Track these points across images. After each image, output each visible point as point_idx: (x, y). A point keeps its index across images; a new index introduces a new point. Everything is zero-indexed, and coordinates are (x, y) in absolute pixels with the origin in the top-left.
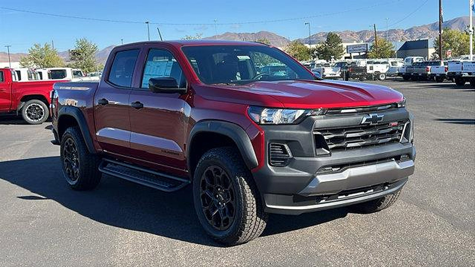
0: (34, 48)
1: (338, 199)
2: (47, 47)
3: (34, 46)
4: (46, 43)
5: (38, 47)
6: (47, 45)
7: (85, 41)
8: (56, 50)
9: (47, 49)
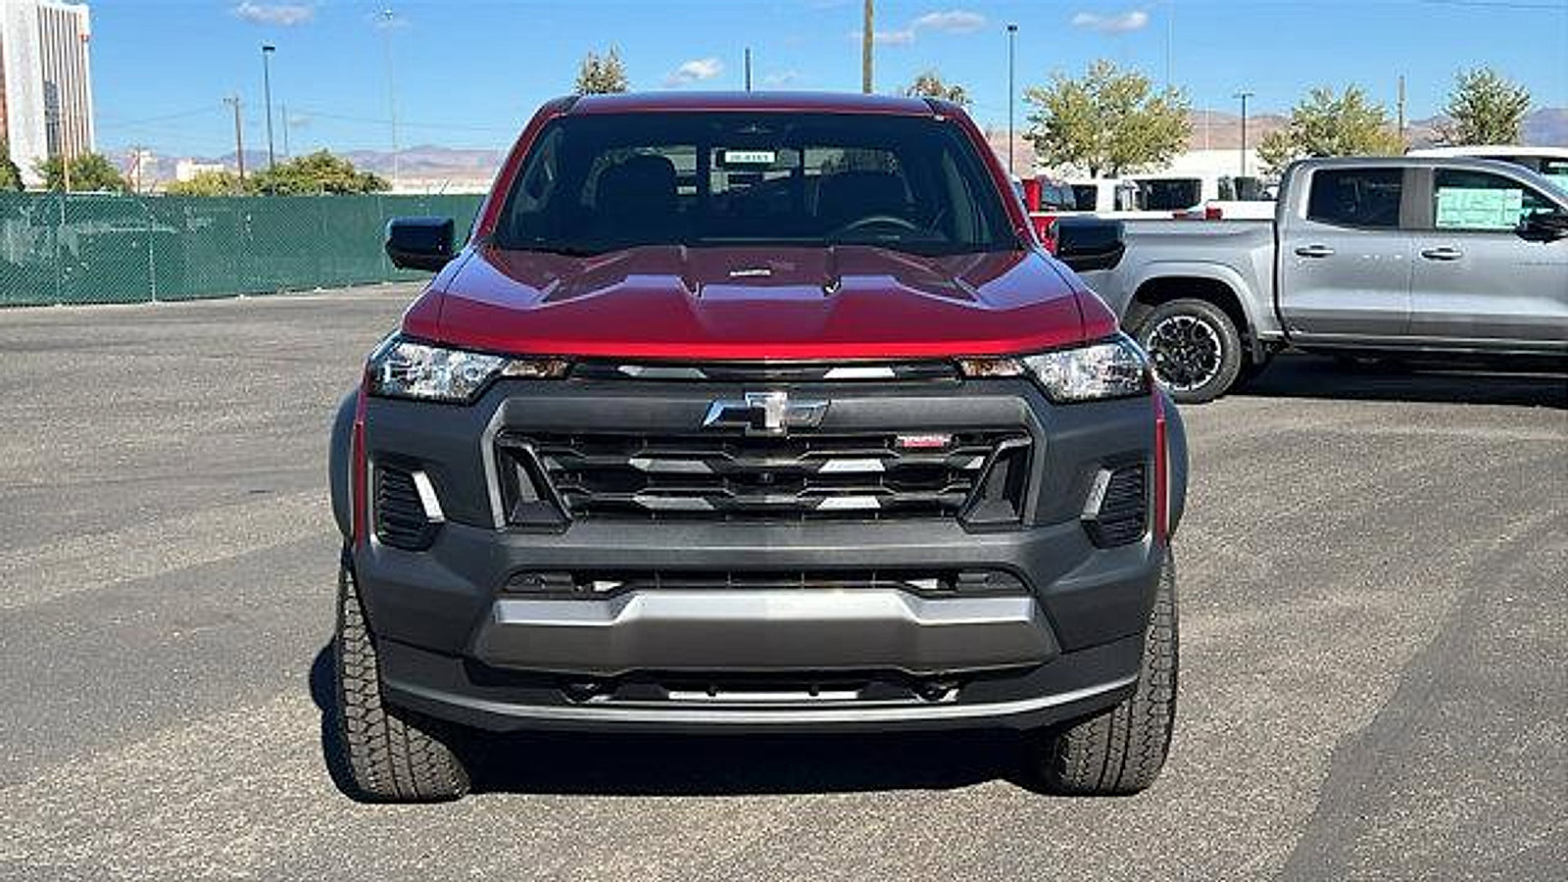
0: (1311, 101)
1: (668, 699)
2: (1352, 100)
3: (1312, 96)
4: (1353, 85)
5: (1324, 98)
6: (1353, 90)
7: (1488, 76)
8: (1383, 110)
9: (1352, 106)
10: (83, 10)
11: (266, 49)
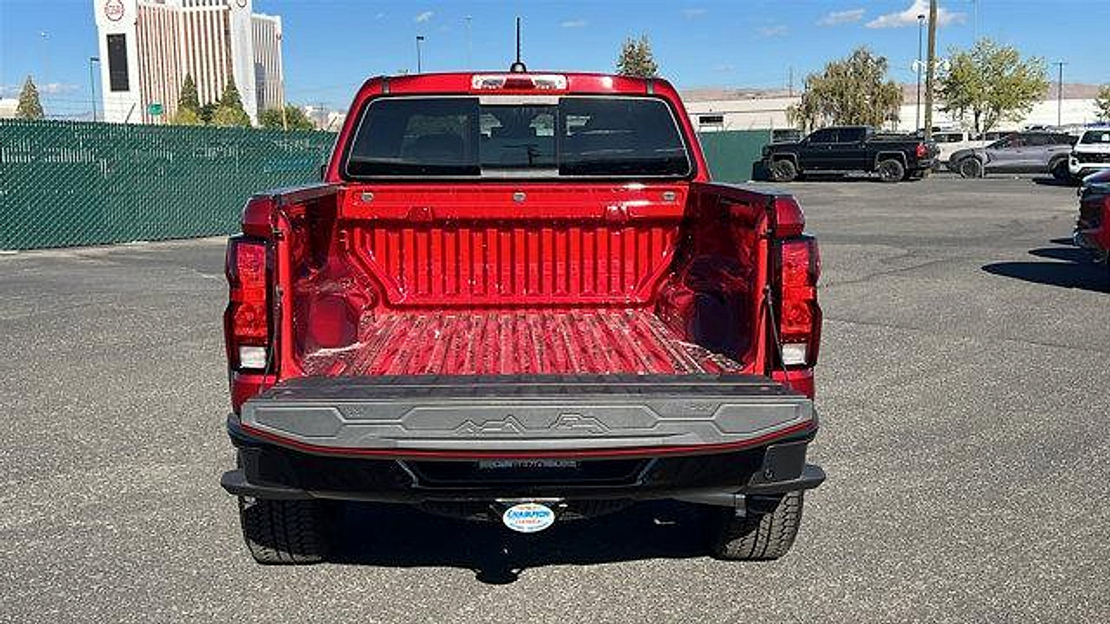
10: (277, 19)
11: (418, 38)
